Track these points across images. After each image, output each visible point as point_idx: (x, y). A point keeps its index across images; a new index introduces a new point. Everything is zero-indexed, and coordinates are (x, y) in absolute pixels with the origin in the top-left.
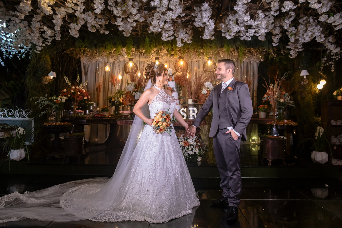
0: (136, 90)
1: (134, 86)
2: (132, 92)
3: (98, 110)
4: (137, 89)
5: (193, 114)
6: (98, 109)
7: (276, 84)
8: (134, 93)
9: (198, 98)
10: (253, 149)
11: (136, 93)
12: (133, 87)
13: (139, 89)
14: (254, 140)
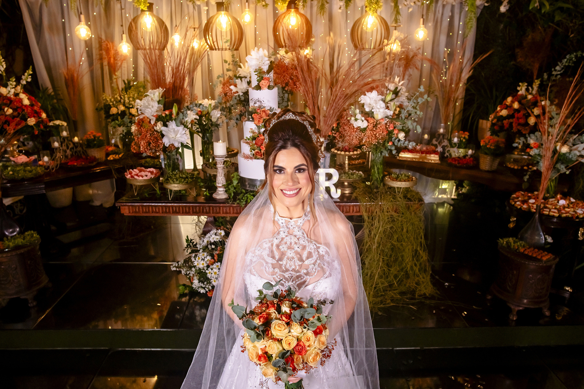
0: (166, 115)
1: (159, 102)
2: (153, 122)
3: (77, 143)
4: (167, 112)
5: (327, 184)
6: (76, 139)
7: (537, 83)
8: (159, 127)
9: (338, 131)
10: (440, 210)
11: (165, 125)
12: (156, 105)
13: (175, 110)
14: (444, 191)
